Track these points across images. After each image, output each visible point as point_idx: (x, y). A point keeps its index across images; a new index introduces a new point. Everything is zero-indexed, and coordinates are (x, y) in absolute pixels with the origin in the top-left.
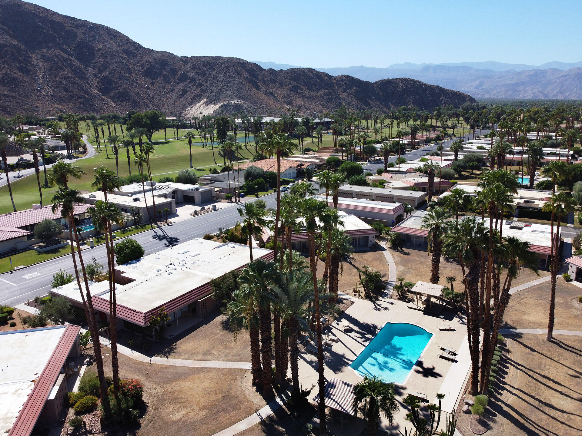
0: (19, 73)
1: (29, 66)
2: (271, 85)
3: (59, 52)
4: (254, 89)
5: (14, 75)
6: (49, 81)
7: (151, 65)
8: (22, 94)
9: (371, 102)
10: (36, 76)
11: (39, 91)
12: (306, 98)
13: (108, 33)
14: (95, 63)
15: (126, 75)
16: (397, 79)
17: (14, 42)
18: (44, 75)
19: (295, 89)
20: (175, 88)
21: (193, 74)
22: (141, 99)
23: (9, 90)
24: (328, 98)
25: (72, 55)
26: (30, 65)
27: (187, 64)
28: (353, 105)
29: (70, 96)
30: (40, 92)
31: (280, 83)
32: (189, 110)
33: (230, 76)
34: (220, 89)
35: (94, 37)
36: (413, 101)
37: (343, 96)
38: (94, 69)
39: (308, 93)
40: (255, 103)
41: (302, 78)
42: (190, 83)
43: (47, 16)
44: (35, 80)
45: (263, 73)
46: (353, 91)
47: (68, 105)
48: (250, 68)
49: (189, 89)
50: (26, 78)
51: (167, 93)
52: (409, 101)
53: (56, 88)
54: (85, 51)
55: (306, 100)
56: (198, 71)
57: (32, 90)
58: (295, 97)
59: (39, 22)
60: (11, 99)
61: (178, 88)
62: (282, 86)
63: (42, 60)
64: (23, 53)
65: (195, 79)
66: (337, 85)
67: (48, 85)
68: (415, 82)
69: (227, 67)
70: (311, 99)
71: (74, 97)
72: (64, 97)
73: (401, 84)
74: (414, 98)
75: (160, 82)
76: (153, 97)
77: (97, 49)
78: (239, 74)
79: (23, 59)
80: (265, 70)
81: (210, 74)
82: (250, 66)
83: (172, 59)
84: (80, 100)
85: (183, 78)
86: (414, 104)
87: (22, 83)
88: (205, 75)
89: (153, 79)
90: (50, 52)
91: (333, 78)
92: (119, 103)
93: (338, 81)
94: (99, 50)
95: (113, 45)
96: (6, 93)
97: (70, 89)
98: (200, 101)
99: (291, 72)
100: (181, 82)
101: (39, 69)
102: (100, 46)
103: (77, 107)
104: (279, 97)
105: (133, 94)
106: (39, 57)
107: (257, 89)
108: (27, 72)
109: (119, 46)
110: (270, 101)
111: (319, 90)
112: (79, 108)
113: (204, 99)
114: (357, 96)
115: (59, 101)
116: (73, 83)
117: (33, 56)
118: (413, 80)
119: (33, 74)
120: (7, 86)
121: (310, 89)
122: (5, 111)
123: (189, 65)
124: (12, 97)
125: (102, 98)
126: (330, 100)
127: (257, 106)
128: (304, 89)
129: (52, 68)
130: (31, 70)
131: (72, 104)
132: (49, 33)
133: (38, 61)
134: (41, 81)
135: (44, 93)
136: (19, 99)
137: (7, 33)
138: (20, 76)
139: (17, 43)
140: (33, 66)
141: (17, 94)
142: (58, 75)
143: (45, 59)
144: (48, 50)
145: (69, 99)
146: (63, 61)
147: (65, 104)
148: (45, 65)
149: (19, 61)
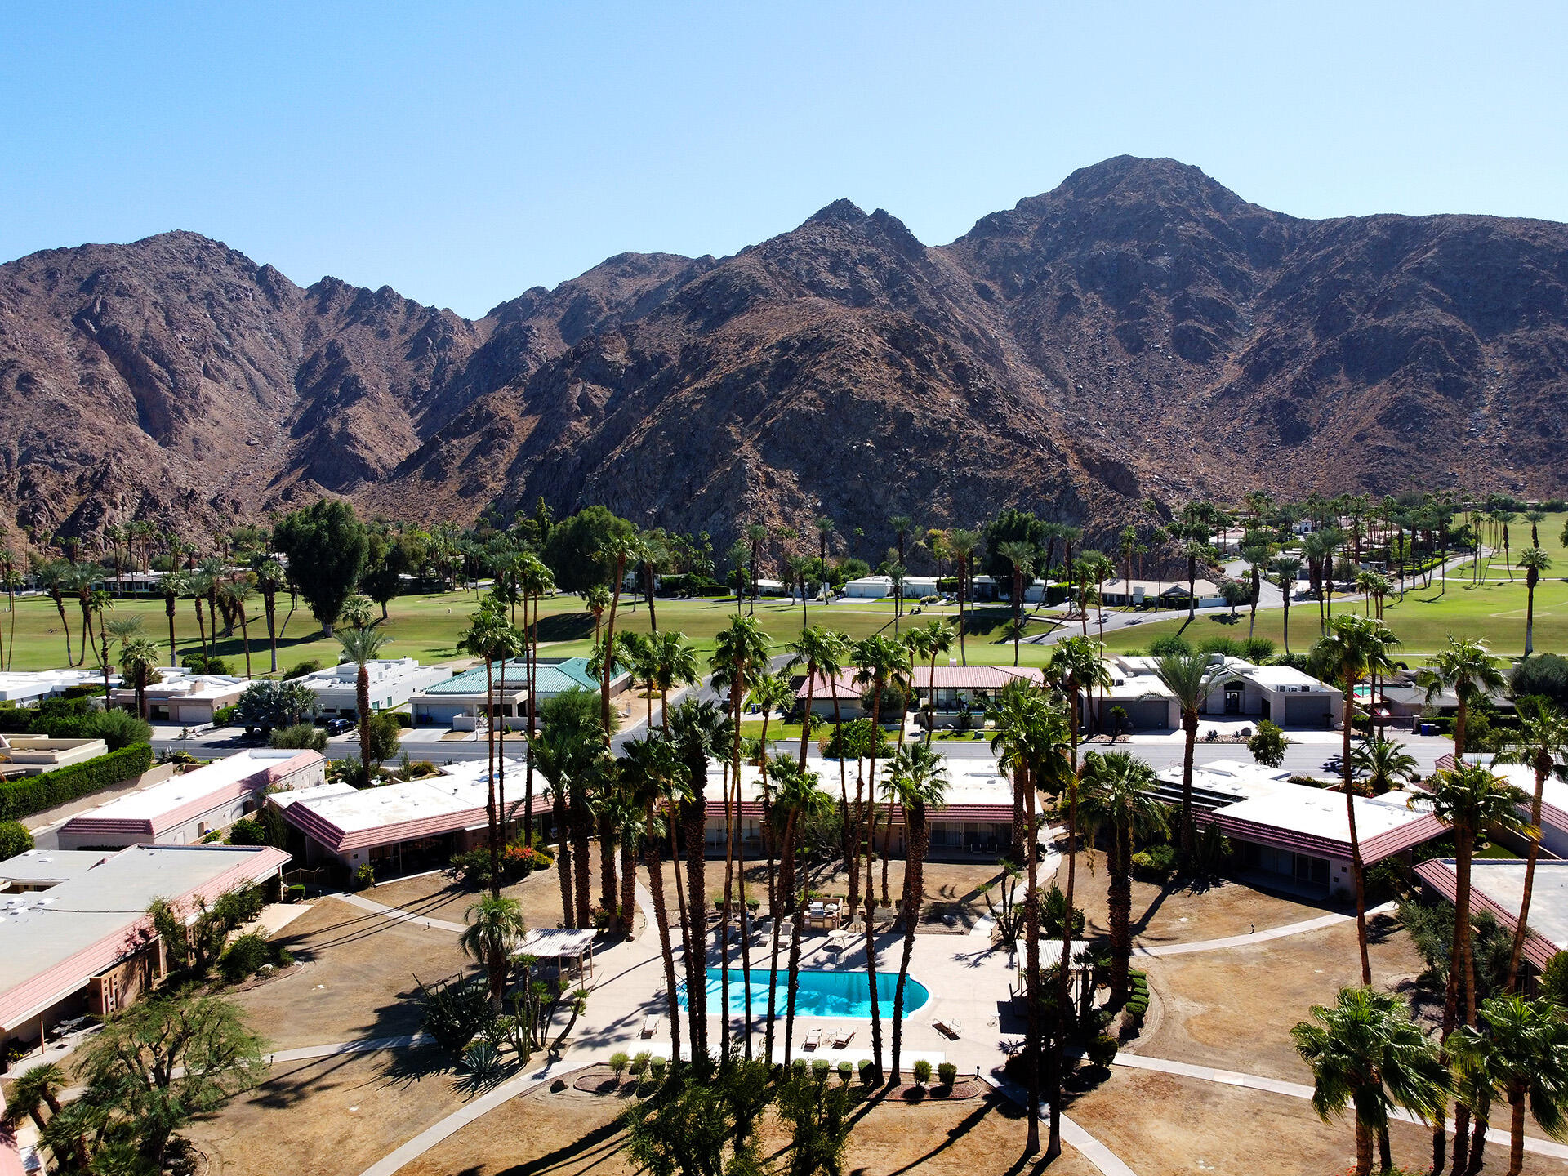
0: (1434, 396)
1: (1467, 375)
3: (1561, 333)
5: (1420, 401)
6: (1506, 410)
8: (1426, 444)
10: (1476, 399)
11: (1471, 435)
17: (1449, 321)
18: (1498, 395)
23: (1397, 437)
26: (1469, 372)
29: (1550, 446)
30: (1474, 438)
43: (1555, 241)
44: (1472, 408)
47: (1537, 471)
50: (1449, 407)
53: (1520, 426)
57: (1455, 434)
59: (1529, 262)
60: (1395, 458)
63: (1506, 358)
64: (1463, 344)
67: (1501, 420)
71: (1559, 449)
72: (1533, 449)
79: (1457, 360)
87: (1432, 417)
90: (1535, 333)
96: (1388, 444)
97: (1555, 428)
101: (1491, 381)
103: (1559, 477)
106: (1502, 349)
108: (1451, 388)
115: (1515, 461)
117: (1487, 350)
119: (1472, 394)
120: (1395, 429)
122: (1372, 485)
124: (1401, 453)
129: (1525, 375)
130: (1469, 385)
131: (1548, 467)
132: (1549, 284)
133: (1495, 361)
134: (1485, 411)
135: (1483, 441)
136: (1415, 458)
137: (1438, 302)
138: (1435, 401)
139: (1454, 323)
140: (1479, 374)
141: (1413, 445)
142: (1536, 391)
143: (1517, 352)
144: (1530, 331)
145: (1543, 455)
146: (1562, 355)
147: (1529, 467)
148: (1511, 369)
149: (1444, 366)
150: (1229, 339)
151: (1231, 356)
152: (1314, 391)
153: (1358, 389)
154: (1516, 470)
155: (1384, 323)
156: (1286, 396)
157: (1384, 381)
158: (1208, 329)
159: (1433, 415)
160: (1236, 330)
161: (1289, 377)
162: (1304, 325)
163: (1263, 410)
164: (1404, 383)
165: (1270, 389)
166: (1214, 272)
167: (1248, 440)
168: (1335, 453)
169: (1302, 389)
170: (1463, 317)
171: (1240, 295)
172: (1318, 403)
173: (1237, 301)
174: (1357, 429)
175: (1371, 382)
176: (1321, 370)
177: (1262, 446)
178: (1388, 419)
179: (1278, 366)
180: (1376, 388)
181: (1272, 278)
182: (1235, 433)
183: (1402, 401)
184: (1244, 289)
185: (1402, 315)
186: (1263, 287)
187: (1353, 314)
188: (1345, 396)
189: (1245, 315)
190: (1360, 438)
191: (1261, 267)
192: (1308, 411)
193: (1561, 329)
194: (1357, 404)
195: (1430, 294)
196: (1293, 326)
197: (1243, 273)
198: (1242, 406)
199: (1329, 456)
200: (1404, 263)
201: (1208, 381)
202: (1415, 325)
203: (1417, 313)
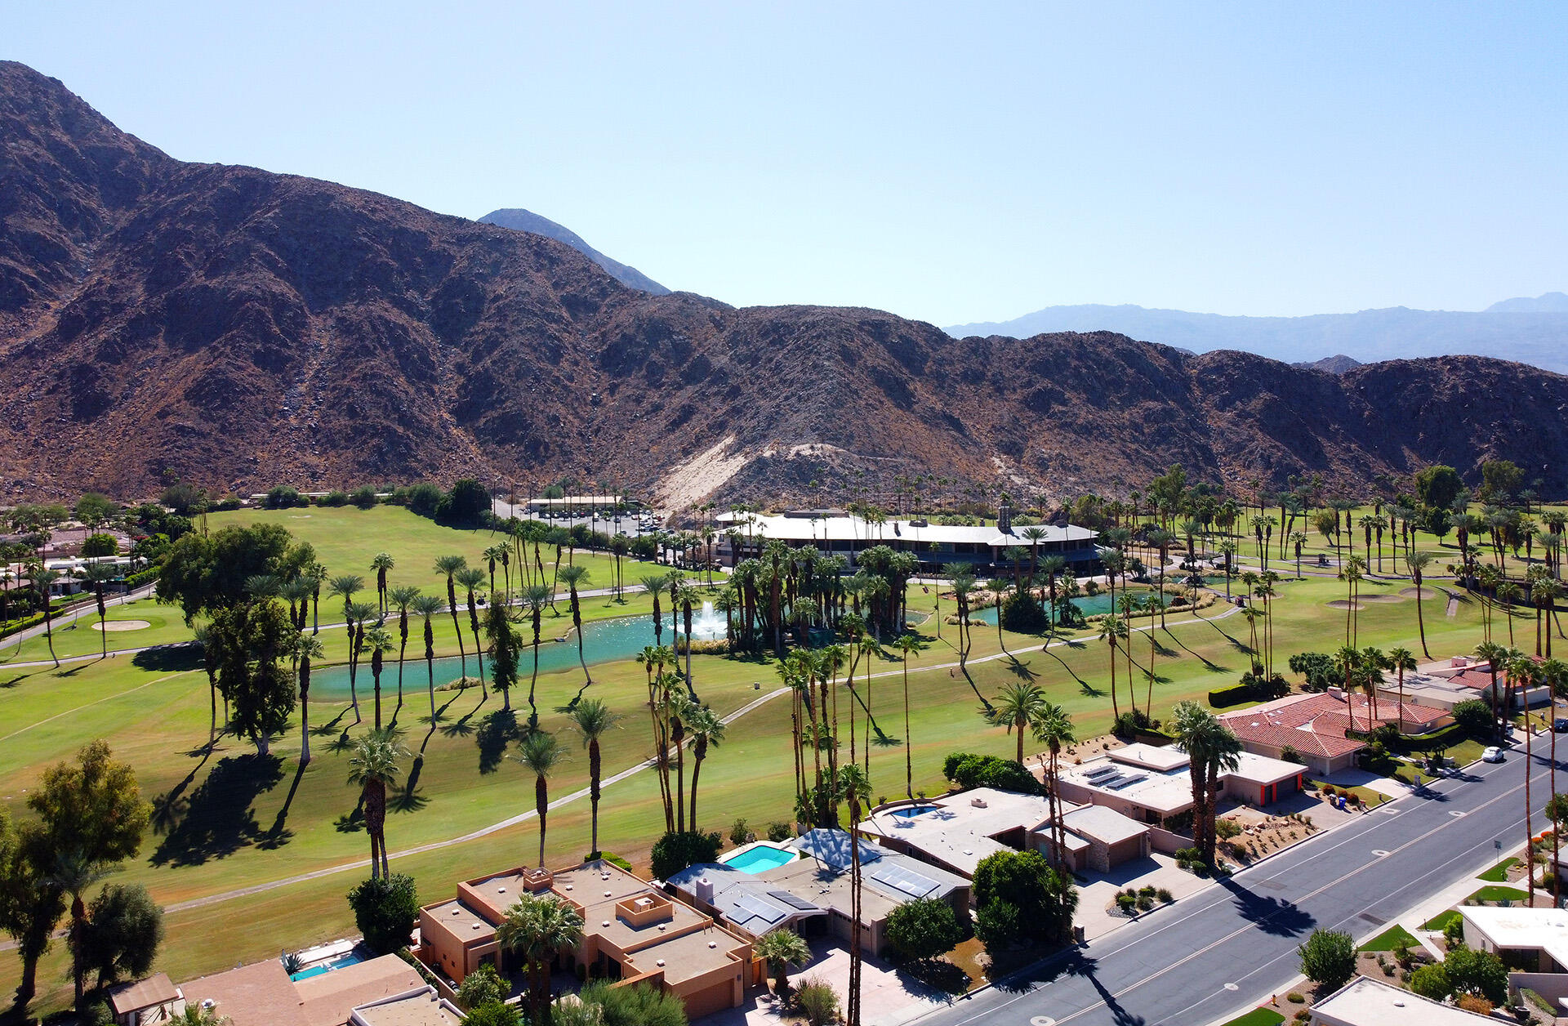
0: (253, 368)
1: (290, 348)
2: (963, 388)
3: (386, 310)
4: (888, 403)
5: (230, 375)
6: (323, 388)
7: (624, 335)
8: (231, 424)
9: (1325, 443)
10: (296, 375)
11: (283, 414)
12: (1075, 432)
13: (537, 254)
14: (472, 335)
15: (542, 365)
16: (1433, 360)
17: (281, 287)
18: (318, 371)
19: (1040, 403)
20: (667, 400)
21: (726, 359)
22: (559, 434)
23: (201, 415)
24: (1158, 431)
25: (420, 316)
26: (294, 345)
27: (721, 331)
28: (1251, 452)
29: (354, 429)
30: (285, 418)
31: (994, 383)
32: (676, 471)
33: (815, 366)
34: (778, 406)
35: (496, 265)
36: (1498, 439)
37: (1220, 421)
38: (466, 351)
39: (1085, 414)
40: (874, 453)
41: (1074, 363)
42: (709, 387)
43: (392, 218)
44: (290, 384)
45: (943, 352)
46: (1255, 404)
47: (339, 457)
48: (900, 337)
49: (702, 406)
50: (266, 382)
51: (642, 417)
52: (1482, 440)
53: (330, 408)
54: (457, 303)
55: (1073, 436)
56: (742, 350)
57: (266, 414)
58: (1035, 427)
59: (365, 235)
60: (194, 440)
61: (675, 401)
62: (1000, 390)
63: (333, 331)
64: (291, 314)
65: (725, 374)
66: (1201, 383)
67: (316, 399)
68: (1506, 369)
69: (818, 337)
70: (1090, 434)
71: (363, 432)
72: (340, 432)
73: (1449, 379)
74: (1504, 426)
75: (634, 382)
76: (598, 430)
77: (492, 296)
78: (849, 357)
79: (282, 331)
80: (954, 340)
81: (771, 360)
82: (903, 331)
83: (688, 316)
84: (375, 441)
85: (698, 372)
86: (1503, 451)
87: (244, 393)
88: (755, 360)
89: (619, 375)
90: (361, 308)
91: (1190, 361)
92: (492, 447)
93: (1206, 370)
94: (497, 298)
95: (539, 284)
96: (189, 424)
97: (362, 409)
98: (716, 442)
99: (1036, 347)
100: (688, 383)
101: (314, 355)
102: (501, 291)
103: (359, 463)
104: (979, 430)
105: (540, 421)
106: (331, 322)
107: (899, 406)
108: (271, 361)
109: (556, 286)
110: (937, 445)
111: (1127, 402)
112: (363, 465)
113: (728, 436)
114: (1270, 422)
115: (322, 445)
116: (379, 393)
117: (315, 322)
118: (1498, 364)
119: (292, 368)
120: (201, 405)
121: (1097, 400)
122: (160, 473)
123: (725, 333)
124: (202, 435)
125: (448, 433)
126: (1163, 437)
127: (876, 462)
128: (1075, 401)
129: (346, 353)
130: (290, 359)
131: (349, 453)
132: (379, 260)
133: (321, 333)
134: (302, 388)
135: (293, 421)
136: (216, 440)
137: (271, 265)
138: (250, 375)
139: (286, 290)
140: (303, 348)
141: (217, 425)
142: (352, 369)
143: (344, 327)
144: (357, 305)
145: (348, 439)
146: (383, 333)
147: (333, 453)
148: (335, 343)
149: (267, 337)
150: (56, 285)
151: (54, 305)
152: (125, 355)
153: (175, 356)
154: (320, 455)
155: (213, 283)
156: (90, 360)
157: (203, 351)
158: (28, 271)
159: (245, 391)
160: (67, 274)
161: (102, 337)
162: (134, 276)
163: (60, 376)
164: (222, 353)
165: (77, 351)
166: (50, 204)
167: (33, 412)
168: (132, 433)
169: (110, 353)
170: (298, 287)
171: (81, 233)
172: (126, 370)
173: (76, 241)
174: (162, 403)
175: (190, 350)
176: (139, 331)
177: (49, 420)
178: (194, 395)
179: (95, 322)
180: (195, 356)
181: (124, 218)
182: (18, 403)
183: (212, 373)
184: (87, 228)
185: (233, 276)
186: (112, 228)
187: (189, 270)
188: (159, 362)
189: (83, 258)
190: (163, 415)
191: (113, 205)
192: (111, 379)
193: (387, 306)
194: (171, 373)
195: (264, 257)
196: (122, 276)
197: (88, 210)
198: (38, 369)
199: (124, 435)
200: (249, 220)
201: (14, 334)
202: (244, 288)
203: (248, 275)
